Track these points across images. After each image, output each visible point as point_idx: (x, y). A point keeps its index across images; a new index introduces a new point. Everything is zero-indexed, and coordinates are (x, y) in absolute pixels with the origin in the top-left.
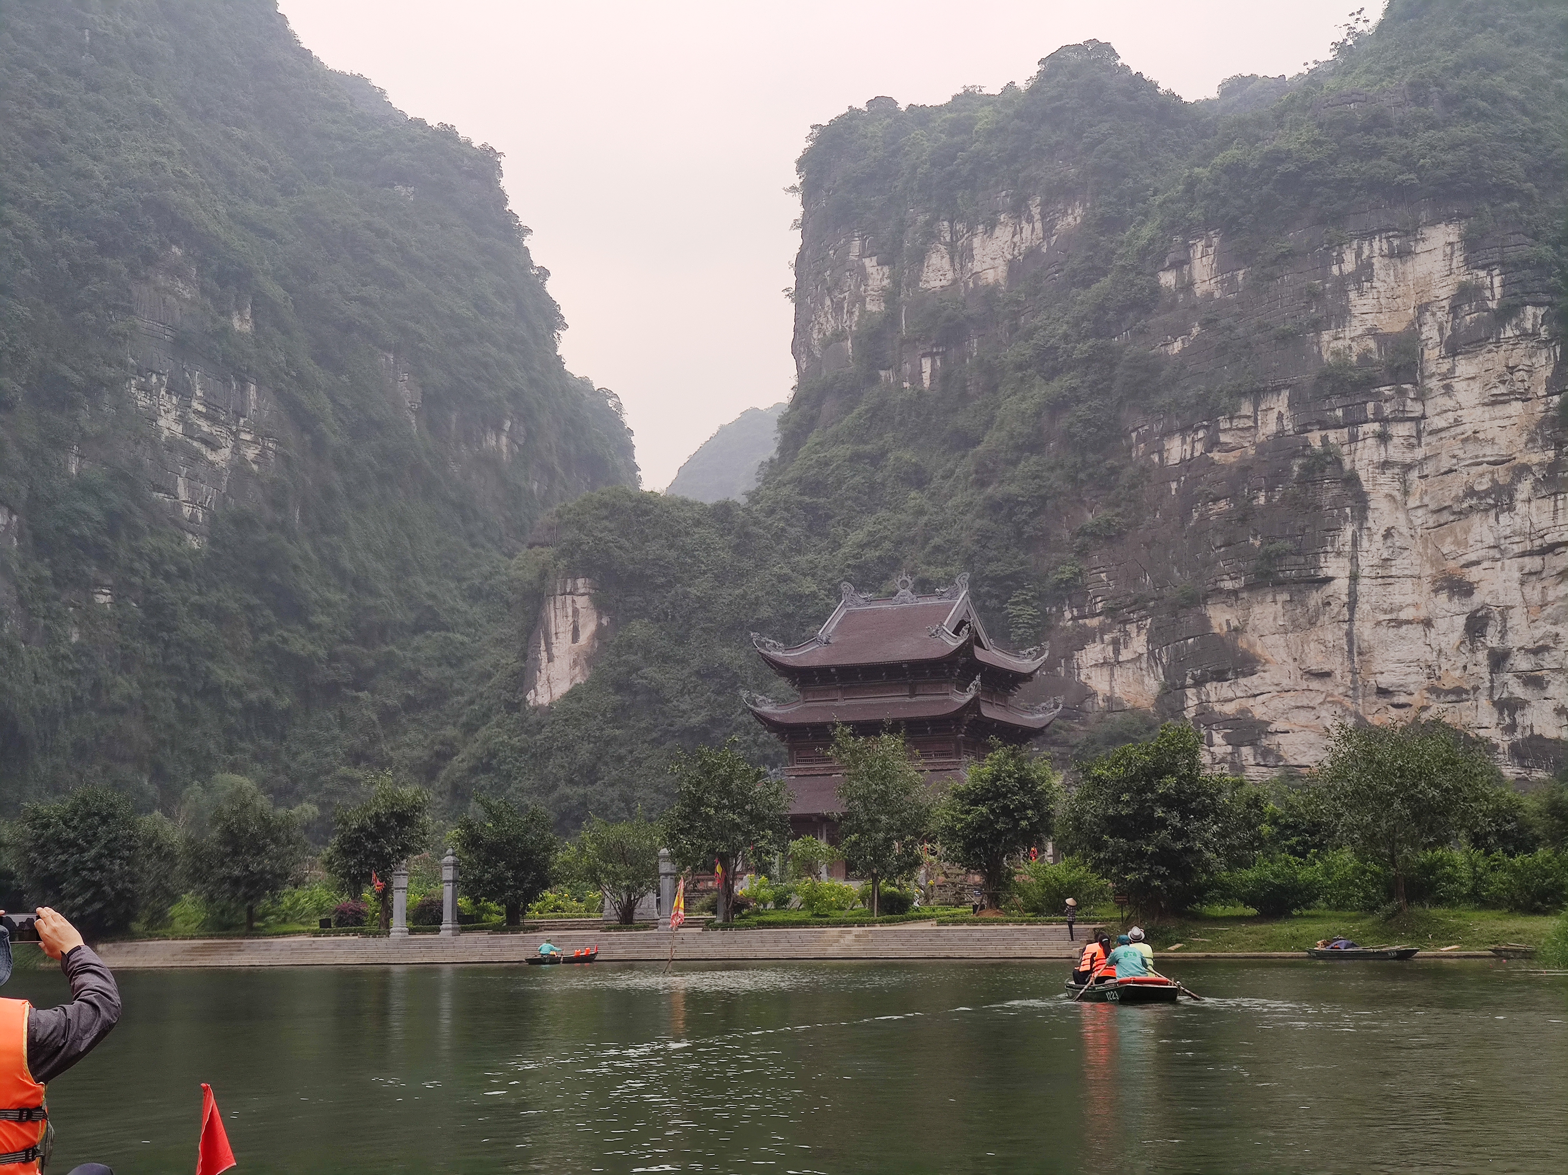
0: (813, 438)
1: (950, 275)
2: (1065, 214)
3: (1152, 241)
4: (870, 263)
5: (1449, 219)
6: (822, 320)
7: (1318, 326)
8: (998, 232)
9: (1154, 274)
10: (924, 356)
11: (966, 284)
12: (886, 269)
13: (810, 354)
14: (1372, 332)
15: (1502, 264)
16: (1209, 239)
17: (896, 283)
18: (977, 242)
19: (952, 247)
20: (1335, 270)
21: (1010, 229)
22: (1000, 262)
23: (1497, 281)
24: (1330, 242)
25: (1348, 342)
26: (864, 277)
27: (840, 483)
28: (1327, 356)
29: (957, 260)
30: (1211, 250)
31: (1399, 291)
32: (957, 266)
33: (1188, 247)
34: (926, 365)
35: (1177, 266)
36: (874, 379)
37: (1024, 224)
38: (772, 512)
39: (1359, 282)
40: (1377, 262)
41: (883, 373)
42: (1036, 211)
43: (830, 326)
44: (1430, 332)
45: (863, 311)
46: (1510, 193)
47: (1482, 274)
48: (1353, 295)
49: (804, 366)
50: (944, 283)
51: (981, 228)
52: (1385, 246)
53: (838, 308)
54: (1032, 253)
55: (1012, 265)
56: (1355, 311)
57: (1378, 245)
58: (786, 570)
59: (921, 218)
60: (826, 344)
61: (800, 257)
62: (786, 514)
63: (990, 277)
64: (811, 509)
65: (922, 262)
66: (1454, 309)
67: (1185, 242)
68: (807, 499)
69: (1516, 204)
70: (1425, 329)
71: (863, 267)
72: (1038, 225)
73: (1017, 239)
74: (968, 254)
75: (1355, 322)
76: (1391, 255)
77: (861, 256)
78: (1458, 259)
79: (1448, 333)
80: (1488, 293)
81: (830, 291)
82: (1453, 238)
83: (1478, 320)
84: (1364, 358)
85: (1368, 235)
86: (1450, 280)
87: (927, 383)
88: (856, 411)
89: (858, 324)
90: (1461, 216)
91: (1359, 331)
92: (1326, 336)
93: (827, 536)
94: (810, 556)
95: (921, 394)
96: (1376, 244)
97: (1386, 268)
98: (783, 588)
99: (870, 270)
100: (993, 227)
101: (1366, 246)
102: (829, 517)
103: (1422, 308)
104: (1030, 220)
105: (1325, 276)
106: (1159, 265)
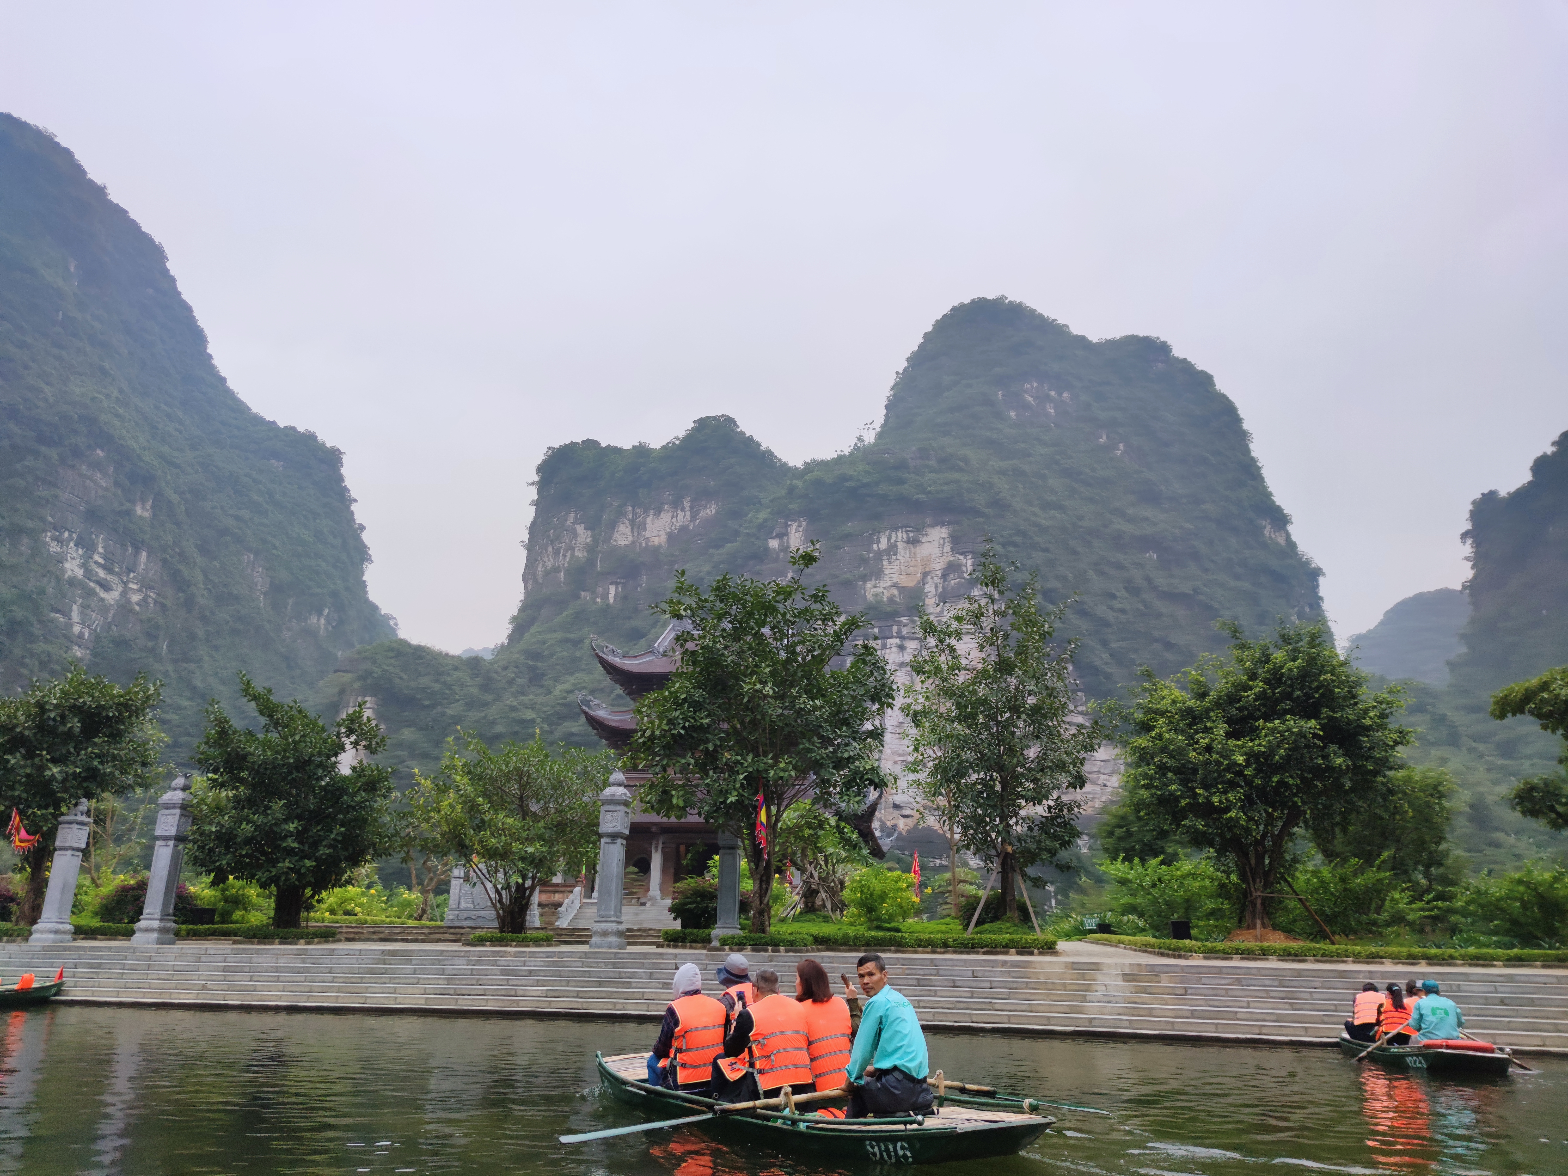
0: (534, 629)
1: (630, 538)
2: (706, 507)
3: (765, 520)
4: (580, 528)
5: (943, 524)
6: (545, 559)
7: (865, 578)
8: (663, 515)
9: (766, 540)
10: (612, 583)
11: (641, 544)
12: (589, 533)
13: (535, 580)
14: (896, 585)
15: (973, 553)
16: (800, 522)
17: (595, 540)
18: (649, 520)
19: (633, 523)
20: (875, 547)
21: (670, 515)
22: (662, 533)
23: (969, 562)
24: (874, 530)
25: (881, 590)
26: (575, 535)
27: (552, 655)
28: (869, 597)
29: (635, 530)
30: (801, 529)
31: (912, 563)
32: (635, 534)
33: (787, 526)
34: (612, 589)
35: (780, 536)
36: (578, 597)
37: (679, 512)
38: (505, 668)
39: (889, 555)
40: (900, 545)
41: (583, 593)
42: (687, 505)
43: (550, 563)
44: (930, 588)
45: (573, 556)
46: (978, 513)
47: (961, 557)
48: (885, 562)
49: (530, 588)
50: (627, 542)
51: (652, 512)
52: (905, 536)
53: (556, 553)
54: (683, 529)
55: (670, 536)
56: (886, 572)
57: (901, 535)
58: (515, 703)
59: (615, 504)
60: (547, 573)
61: (533, 524)
62: (515, 670)
63: (656, 541)
64: (533, 669)
65: (613, 528)
66: (944, 576)
67: (786, 523)
68: (531, 663)
69: (981, 520)
70: (927, 586)
71: (575, 530)
72: (688, 514)
73: (674, 520)
74: (643, 526)
75: (886, 578)
76: (908, 542)
77: (574, 523)
78: (947, 547)
79: (940, 590)
80: (964, 569)
81: (552, 542)
82: (944, 535)
83: (959, 583)
84: (891, 600)
85: (895, 529)
86: (942, 559)
87: (611, 600)
88: (565, 614)
89: (569, 563)
90: (950, 523)
91: (889, 584)
92: (869, 585)
93: (542, 686)
94: (531, 697)
95: (608, 605)
96: (900, 534)
97: (905, 549)
98: (513, 715)
99: (579, 532)
100: (660, 512)
101: (893, 535)
102: (543, 675)
103: (925, 574)
104: (683, 510)
105: (869, 550)
106: (769, 535)
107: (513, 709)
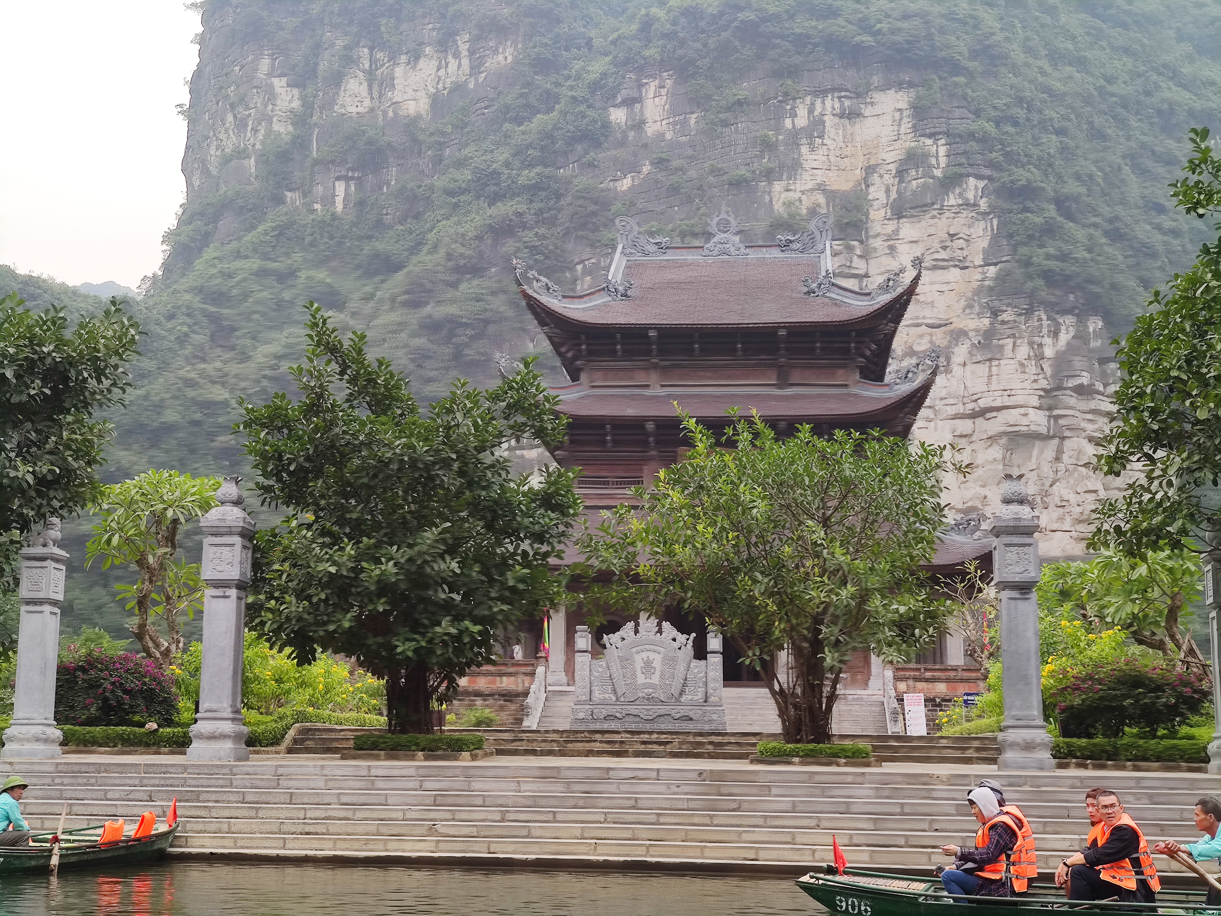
0: (209, 253)
1: (367, 103)
2: (496, 51)
3: (604, 75)
4: (279, 84)
5: (900, 86)
6: (222, 136)
7: (769, 175)
8: (422, 63)
9: (605, 109)
10: (338, 179)
11: (385, 113)
12: (296, 91)
13: (206, 171)
14: (821, 188)
15: (947, 134)
16: (662, 79)
17: (307, 105)
18: (399, 71)
19: (370, 74)
20: (788, 123)
21: (434, 63)
22: (422, 94)
23: (942, 151)
24: (786, 94)
25: (797, 195)
26: (271, 96)
27: (245, 296)
28: (778, 207)
29: (375, 88)
30: (664, 91)
31: (847, 151)
32: (376, 94)
33: (641, 86)
34: (340, 188)
35: (630, 102)
36: (279, 200)
37: (450, 58)
38: (171, 317)
39: (811, 137)
40: (829, 120)
41: (289, 194)
42: (464, 48)
43: (230, 142)
44: (877, 193)
45: (269, 132)
46: (956, 68)
47: (929, 142)
48: (804, 149)
49: (197, 183)
50: (360, 109)
51: (403, 58)
52: (837, 105)
53: (241, 125)
54: (458, 88)
55: (436, 100)
56: (806, 165)
57: (831, 104)
59: (340, 43)
60: (226, 160)
61: (198, 75)
63: (411, 108)
64: (215, 319)
65: (338, 85)
66: (901, 174)
67: (638, 80)
68: (212, 309)
69: (961, 80)
70: (872, 189)
71: (272, 86)
72: (465, 62)
73: (442, 73)
74: (389, 82)
75: (806, 176)
76: (841, 116)
77: (270, 75)
78: (906, 126)
79: (894, 195)
80: (933, 161)
81: (233, 106)
82: (903, 105)
83: (924, 185)
84: (813, 212)
85: (822, 93)
86: (897, 145)
87: (339, 206)
88: (261, 229)
89: (263, 143)
90: (911, 85)
91: (810, 185)
92: (778, 187)
93: (233, 348)
94: (218, 365)
95: (334, 216)
96: (828, 102)
97: (836, 126)
99: (278, 90)
100: (417, 58)
101: (818, 102)
102: (234, 329)
103: (870, 170)
104: (457, 55)
105: (778, 129)
106: (610, 99)
107: (190, 383)
